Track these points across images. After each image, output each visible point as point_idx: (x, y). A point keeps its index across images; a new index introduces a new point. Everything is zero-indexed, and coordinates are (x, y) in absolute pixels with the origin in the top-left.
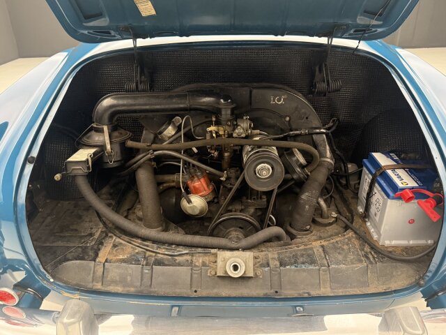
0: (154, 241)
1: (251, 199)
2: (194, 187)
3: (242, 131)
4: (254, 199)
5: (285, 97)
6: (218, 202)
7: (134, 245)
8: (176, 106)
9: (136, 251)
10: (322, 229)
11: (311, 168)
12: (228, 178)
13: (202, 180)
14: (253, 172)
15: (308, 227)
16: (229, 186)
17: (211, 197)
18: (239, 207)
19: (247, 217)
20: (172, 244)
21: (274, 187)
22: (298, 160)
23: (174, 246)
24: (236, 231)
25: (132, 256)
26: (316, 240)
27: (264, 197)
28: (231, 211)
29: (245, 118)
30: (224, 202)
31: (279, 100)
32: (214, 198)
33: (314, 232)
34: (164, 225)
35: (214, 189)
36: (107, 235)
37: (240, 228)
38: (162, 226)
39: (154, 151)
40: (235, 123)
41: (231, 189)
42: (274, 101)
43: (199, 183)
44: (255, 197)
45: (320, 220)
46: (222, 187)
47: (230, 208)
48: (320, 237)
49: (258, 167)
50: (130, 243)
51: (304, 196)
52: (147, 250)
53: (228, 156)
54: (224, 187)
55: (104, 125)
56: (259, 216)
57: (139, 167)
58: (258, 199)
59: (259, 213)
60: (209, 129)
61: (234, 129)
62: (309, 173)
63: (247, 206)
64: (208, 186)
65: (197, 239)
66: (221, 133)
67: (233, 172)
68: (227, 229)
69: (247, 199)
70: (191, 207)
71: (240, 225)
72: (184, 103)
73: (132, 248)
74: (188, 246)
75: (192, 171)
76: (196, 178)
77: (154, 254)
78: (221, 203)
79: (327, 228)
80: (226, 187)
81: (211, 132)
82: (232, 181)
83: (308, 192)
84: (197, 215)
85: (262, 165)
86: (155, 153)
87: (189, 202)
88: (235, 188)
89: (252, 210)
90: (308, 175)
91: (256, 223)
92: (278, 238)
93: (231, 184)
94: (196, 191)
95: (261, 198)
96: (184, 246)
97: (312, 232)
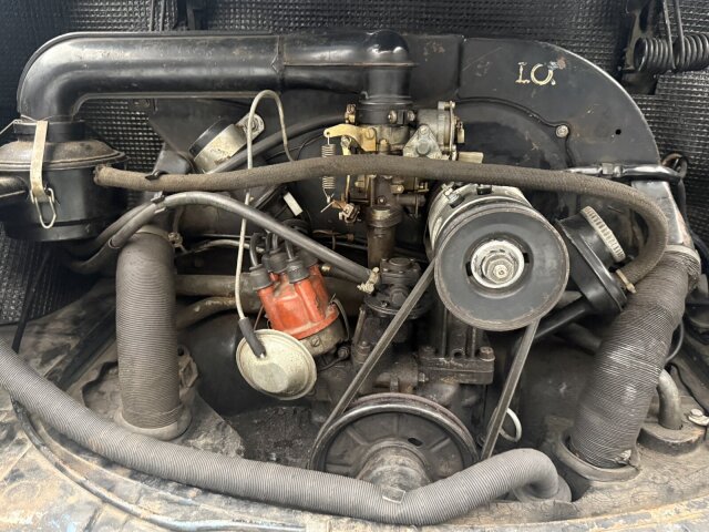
0: (137, 472)
1: (447, 355)
2: (279, 307)
3: (432, 142)
4: (457, 355)
5: (561, 64)
6: (348, 359)
7: (72, 478)
8: (242, 72)
9: (72, 500)
10: (667, 461)
11: (637, 270)
12: (382, 288)
13: (303, 287)
14: (462, 266)
15: (627, 455)
16: (383, 310)
17: (327, 341)
18: (410, 376)
19: (434, 409)
20: (190, 486)
21: (528, 319)
22: (602, 243)
23: (193, 492)
24: (398, 449)
25: (48, 518)
26: (658, 502)
27: (487, 351)
28: (385, 387)
29: (442, 106)
30: (366, 359)
31: (541, 75)
32: (338, 346)
33: (644, 471)
34: (185, 417)
35: (340, 316)
36: (10, 437)
37: (412, 441)
38: (177, 419)
39: (167, 193)
40: (412, 117)
41: (389, 319)
42: (526, 76)
43: (294, 296)
44: (462, 350)
45: (659, 432)
46: (362, 313)
47: (384, 377)
48: (671, 490)
49: (482, 252)
50: (62, 470)
51: (620, 357)
52: (105, 501)
53: (386, 221)
54: (370, 313)
55: (39, 118)
56: (467, 407)
57: (127, 242)
58: (468, 356)
59: (470, 399)
60: (331, 132)
61: (408, 138)
62: (631, 287)
63: (436, 376)
64: (321, 308)
65: (269, 476)
66: (368, 146)
67: (396, 270)
68: (372, 441)
69: (437, 353)
70: (263, 369)
71: (413, 435)
72: (265, 64)
73: (64, 487)
74: (236, 497)
75: (277, 258)
76: (287, 283)
77: (122, 517)
78: (355, 361)
79: (681, 457)
80: (375, 314)
81: (336, 141)
82: (395, 294)
83: (632, 342)
84: (281, 394)
85: (494, 244)
86: (169, 199)
87: (260, 350)
88: (399, 317)
89: (449, 389)
90: (628, 292)
91: (461, 431)
92: (536, 488)
93: (389, 305)
94: (286, 322)
95: (478, 353)
96: (227, 494)
97: (637, 470)
